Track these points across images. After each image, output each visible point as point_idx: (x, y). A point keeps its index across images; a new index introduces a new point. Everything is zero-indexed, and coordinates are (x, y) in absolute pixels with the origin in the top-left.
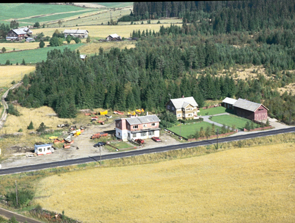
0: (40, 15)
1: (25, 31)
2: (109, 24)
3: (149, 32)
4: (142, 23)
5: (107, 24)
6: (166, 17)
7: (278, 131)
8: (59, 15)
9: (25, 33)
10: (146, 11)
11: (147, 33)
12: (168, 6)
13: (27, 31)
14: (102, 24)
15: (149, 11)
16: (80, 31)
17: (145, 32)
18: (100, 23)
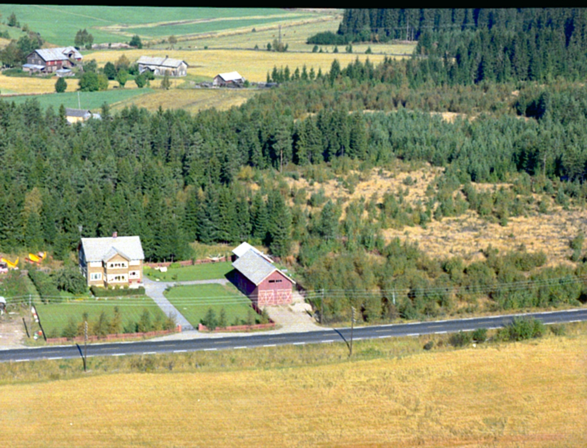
0: (181, 21)
1: (65, 54)
2: (269, 48)
3: (308, 71)
4: (336, 51)
5: (266, 48)
6: (404, 38)
7: (271, 339)
8: (222, 22)
9: (65, 58)
10: (364, 23)
11: (304, 74)
12: (412, 16)
13: (70, 55)
14: (256, 48)
15: (371, 25)
16: (172, 62)
17: (301, 71)
18: (253, 46)
